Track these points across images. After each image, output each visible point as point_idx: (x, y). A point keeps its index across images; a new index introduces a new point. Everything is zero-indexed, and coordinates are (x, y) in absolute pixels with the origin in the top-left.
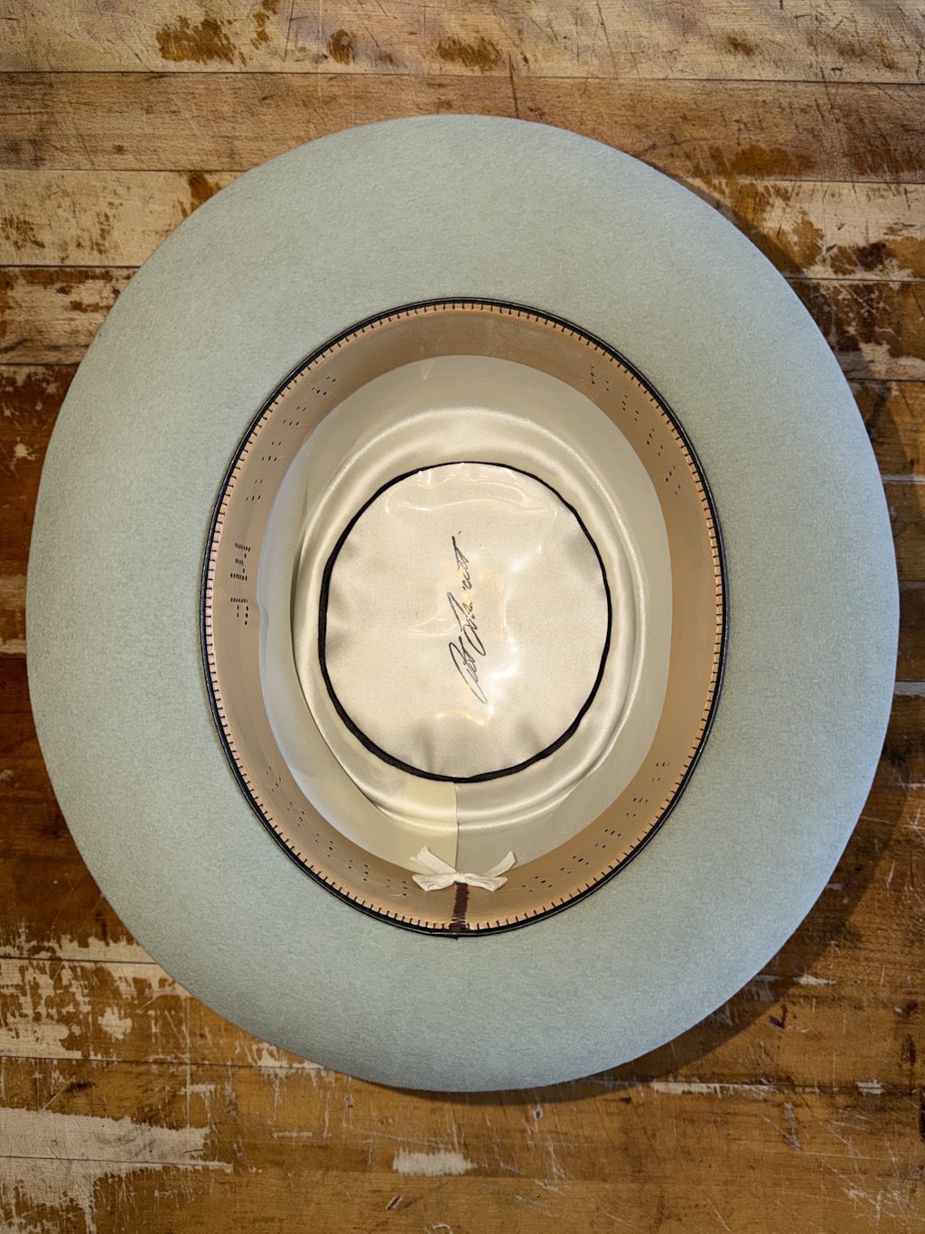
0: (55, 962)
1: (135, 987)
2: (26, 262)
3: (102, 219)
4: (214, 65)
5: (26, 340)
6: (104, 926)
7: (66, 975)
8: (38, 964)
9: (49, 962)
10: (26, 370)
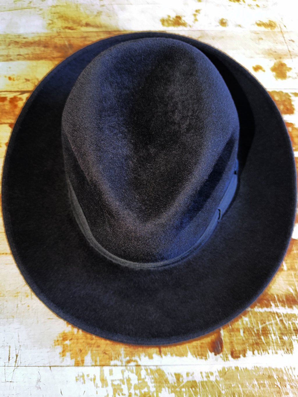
1: (176, 377)
6: (160, 348)
7: (143, 373)
8: (130, 368)
9: (135, 367)
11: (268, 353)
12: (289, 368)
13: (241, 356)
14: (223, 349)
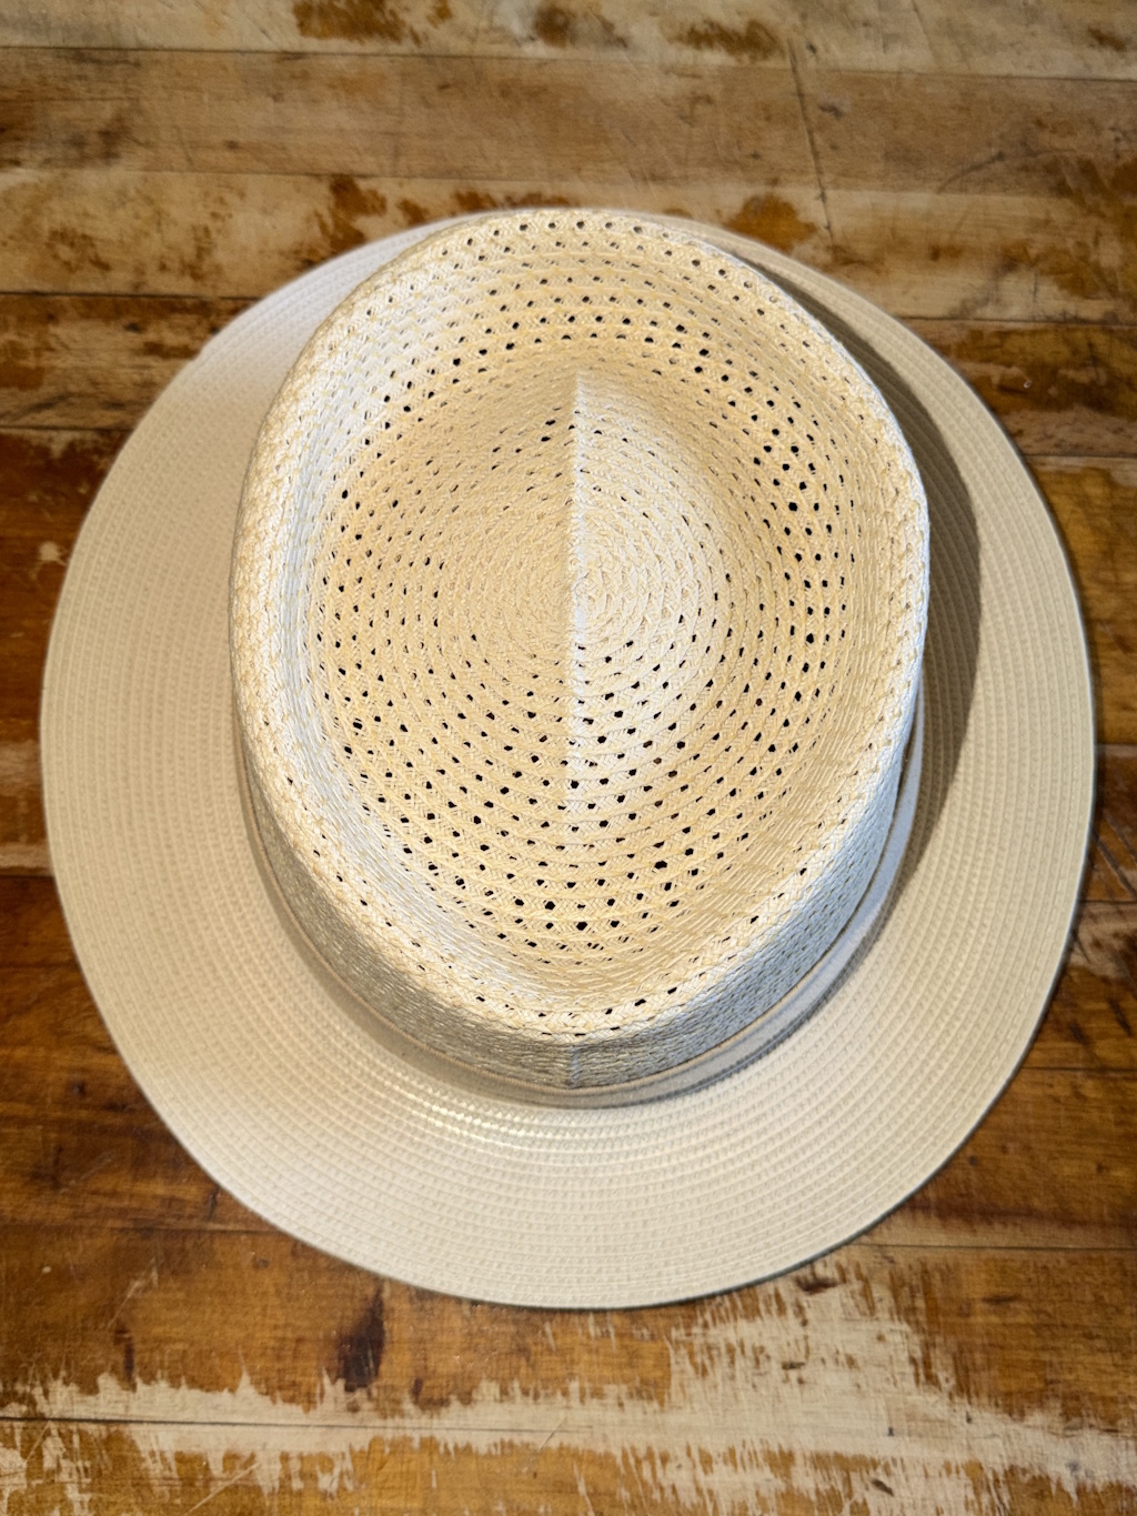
0: (31, 1424)
1: (178, 1471)
2: (79, 287)
3: (201, 234)
4: (372, 46)
5: (71, 394)
6: (129, 1352)
7: (52, 1449)
9: (21, 1424)
10: (67, 436)
11: (565, 1393)
12: (642, 1452)
13: (453, 1398)
14: (383, 1368)
